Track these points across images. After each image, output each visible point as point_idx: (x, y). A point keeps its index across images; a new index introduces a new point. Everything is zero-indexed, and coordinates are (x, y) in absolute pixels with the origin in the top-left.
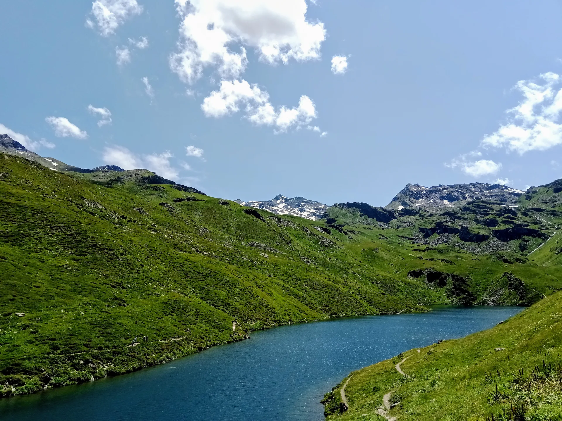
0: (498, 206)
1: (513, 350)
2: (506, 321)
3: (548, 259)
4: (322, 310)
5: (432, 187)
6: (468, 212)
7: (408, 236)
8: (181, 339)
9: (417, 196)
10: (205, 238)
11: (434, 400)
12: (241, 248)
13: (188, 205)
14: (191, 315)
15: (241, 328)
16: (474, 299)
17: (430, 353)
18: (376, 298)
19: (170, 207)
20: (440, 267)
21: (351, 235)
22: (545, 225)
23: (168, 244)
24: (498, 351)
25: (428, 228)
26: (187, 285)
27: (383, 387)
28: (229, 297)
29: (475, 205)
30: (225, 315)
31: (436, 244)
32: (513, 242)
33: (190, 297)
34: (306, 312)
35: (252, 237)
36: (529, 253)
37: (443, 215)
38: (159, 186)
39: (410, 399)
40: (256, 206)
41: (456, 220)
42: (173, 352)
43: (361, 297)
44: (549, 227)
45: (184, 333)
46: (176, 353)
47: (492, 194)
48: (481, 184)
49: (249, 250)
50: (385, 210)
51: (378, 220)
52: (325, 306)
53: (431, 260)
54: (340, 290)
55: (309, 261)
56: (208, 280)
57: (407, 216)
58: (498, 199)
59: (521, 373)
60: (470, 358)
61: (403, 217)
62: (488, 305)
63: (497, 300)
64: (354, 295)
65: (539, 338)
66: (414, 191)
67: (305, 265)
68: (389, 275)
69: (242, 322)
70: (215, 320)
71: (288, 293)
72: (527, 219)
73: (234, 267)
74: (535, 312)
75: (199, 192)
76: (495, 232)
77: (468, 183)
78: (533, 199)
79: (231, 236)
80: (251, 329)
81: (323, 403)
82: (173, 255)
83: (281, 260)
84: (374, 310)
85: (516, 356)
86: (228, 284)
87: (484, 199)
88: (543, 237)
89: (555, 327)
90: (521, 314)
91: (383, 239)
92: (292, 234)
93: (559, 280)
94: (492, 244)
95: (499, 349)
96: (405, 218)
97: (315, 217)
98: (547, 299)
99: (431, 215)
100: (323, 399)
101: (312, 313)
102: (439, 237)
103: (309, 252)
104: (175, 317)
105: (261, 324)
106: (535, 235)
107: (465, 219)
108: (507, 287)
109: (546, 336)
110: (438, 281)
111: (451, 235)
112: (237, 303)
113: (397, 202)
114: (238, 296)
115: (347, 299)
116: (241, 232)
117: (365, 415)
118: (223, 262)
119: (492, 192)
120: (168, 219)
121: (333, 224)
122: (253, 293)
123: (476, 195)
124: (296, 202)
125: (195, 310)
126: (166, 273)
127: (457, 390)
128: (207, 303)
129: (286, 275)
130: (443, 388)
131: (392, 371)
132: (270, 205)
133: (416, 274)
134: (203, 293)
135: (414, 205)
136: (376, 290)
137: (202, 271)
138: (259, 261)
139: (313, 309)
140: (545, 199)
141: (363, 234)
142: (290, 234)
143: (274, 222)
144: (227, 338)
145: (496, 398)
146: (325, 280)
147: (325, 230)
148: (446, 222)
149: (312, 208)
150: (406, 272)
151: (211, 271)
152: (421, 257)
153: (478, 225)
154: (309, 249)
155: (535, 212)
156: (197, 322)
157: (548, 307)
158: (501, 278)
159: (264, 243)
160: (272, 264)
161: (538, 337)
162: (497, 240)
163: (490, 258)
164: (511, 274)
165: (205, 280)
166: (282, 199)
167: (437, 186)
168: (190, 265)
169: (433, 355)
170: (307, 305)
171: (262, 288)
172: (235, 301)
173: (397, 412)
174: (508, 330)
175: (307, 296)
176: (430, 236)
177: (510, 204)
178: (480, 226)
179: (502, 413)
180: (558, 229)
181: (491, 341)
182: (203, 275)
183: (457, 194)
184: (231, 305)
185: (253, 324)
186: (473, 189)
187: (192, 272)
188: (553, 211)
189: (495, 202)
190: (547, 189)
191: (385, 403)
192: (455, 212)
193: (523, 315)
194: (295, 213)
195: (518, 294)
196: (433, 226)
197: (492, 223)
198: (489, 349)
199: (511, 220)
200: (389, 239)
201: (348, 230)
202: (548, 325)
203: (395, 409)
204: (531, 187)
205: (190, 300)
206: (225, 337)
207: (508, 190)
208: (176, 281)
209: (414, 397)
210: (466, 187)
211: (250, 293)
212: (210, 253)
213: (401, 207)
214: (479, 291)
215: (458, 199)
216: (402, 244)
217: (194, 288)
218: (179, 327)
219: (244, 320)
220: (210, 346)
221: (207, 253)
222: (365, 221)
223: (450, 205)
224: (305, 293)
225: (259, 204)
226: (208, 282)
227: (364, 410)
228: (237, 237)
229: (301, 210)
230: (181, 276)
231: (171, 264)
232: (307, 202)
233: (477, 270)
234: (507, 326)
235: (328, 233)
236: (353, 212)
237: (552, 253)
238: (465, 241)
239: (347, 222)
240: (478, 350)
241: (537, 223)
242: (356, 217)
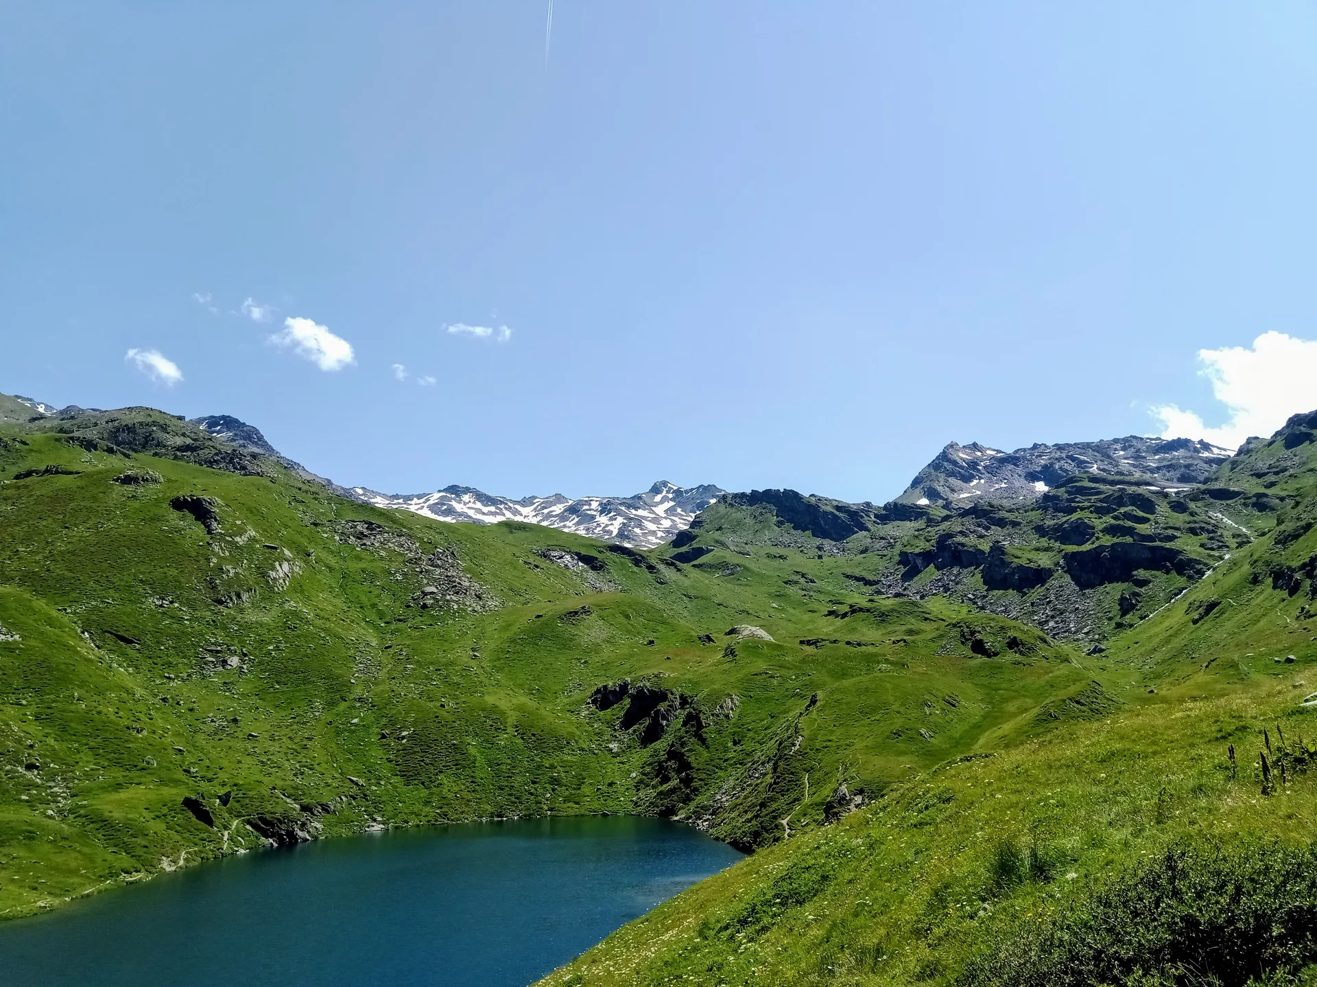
7: (864, 574)
21: (667, 573)
22: (1222, 535)
25: (917, 550)
29: (1073, 487)
32: (1109, 587)
36: (1141, 619)
41: (993, 527)
47: (1161, 464)
51: (820, 533)
58: (1175, 475)
72: (1180, 519)
76: (1070, 557)
91: (801, 583)
106: (1168, 564)
107: (1015, 524)
111: (963, 572)
135: (955, 495)
140: (1260, 464)
162: (1071, 581)
176: (919, 572)
186: (1121, 453)
188: (1260, 496)
196: (930, 545)
197: (1076, 534)
199: (1129, 525)
200: (817, 584)
207: (1211, 451)
222: (786, 539)
236: (761, 514)
238: (993, 586)
241: (1205, 529)
242: (764, 527)
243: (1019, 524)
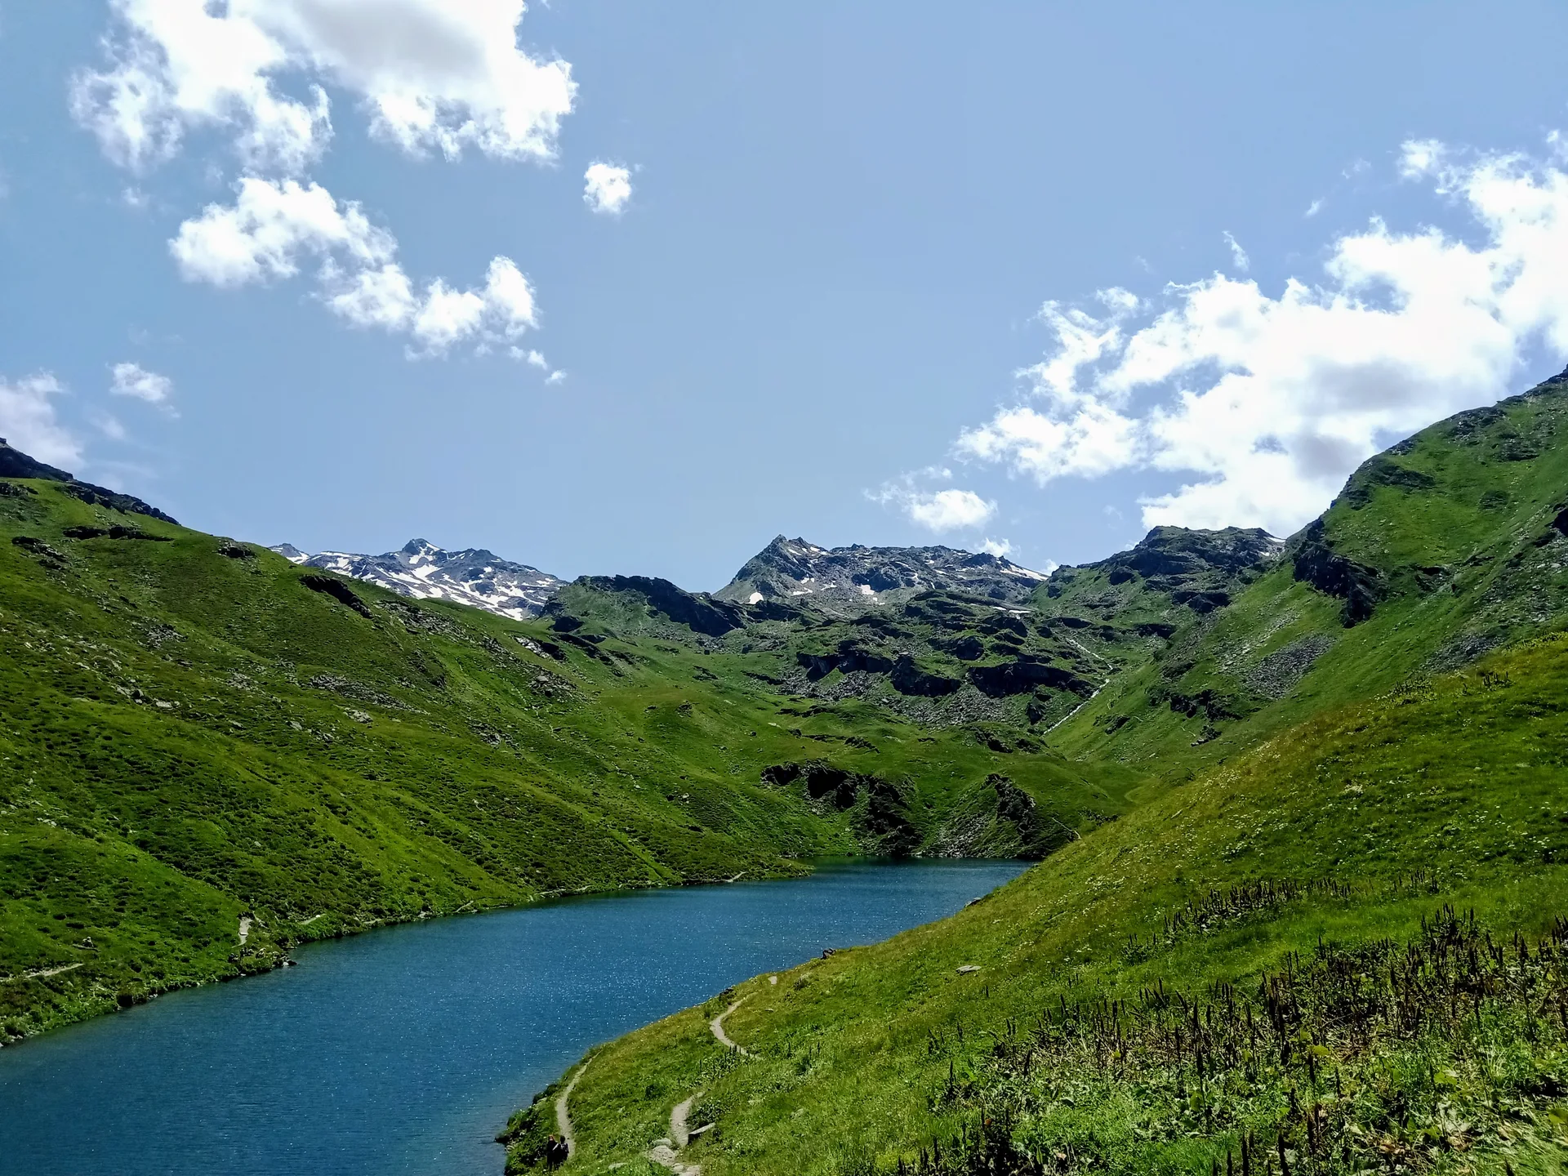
0: (985, 607)
1: (999, 971)
2: (988, 898)
3: (1089, 746)
4: (522, 876)
5: (835, 550)
6: (916, 619)
7: (767, 674)
8: (61, 973)
9: (799, 570)
10: (164, 658)
11: (801, 1111)
12: (282, 691)
13: (113, 551)
14: (100, 896)
15: (267, 935)
16: (916, 842)
17: (801, 986)
18: (674, 841)
19: (49, 554)
20: (840, 756)
21: (621, 665)
22: (1087, 661)
23: (33, 669)
24: (963, 973)
25: (821, 654)
26: (93, 801)
27: (673, 1083)
28: (234, 842)
29: (933, 601)
30: (218, 895)
31: (836, 699)
32: (1014, 698)
33: (100, 840)
34: (474, 881)
35: (322, 661)
36: (1049, 727)
37: (859, 622)
38: (13, 482)
39: (741, 1112)
40: (342, 567)
41: (887, 637)
42: (32, 1014)
43: (635, 837)
44: (1095, 666)
45: (75, 952)
46: (42, 1015)
47: (972, 578)
48: (949, 550)
49: (309, 699)
50: (714, 603)
51: (697, 627)
52: (533, 865)
53: (822, 738)
54: (578, 819)
55: (497, 735)
56: (165, 789)
57: (770, 621)
58: (985, 590)
59: (1012, 1029)
60: (898, 994)
61: (760, 622)
62: (949, 855)
63: (971, 844)
64: (616, 833)
65: (1056, 940)
66: (790, 557)
67: (481, 749)
68: (714, 777)
69: (272, 917)
70: (181, 912)
71: (426, 829)
72: (1048, 643)
73: (254, 750)
74: (1052, 874)
75: (156, 513)
76: (975, 672)
77: (919, 545)
78: (1064, 597)
79: (252, 654)
80: (299, 938)
81: (503, 1140)
82: (48, 707)
83: (411, 732)
84: (668, 872)
85: (1003, 986)
86: (234, 800)
87: (953, 588)
88: (1081, 689)
89: (1095, 912)
90: (1021, 879)
91: (706, 678)
92: (450, 655)
93: (1111, 796)
94: (966, 703)
95: (966, 968)
96: (766, 627)
97: (521, 610)
98: (1082, 842)
99: (829, 622)
100: (504, 1130)
101: (494, 886)
102: (844, 679)
103: (497, 710)
104: (45, 903)
105: (333, 923)
106: (1063, 684)
107: (908, 636)
108: (994, 810)
109: (1074, 936)
110: (834, 793)
111: (872, 677)
112: (258, 861)
113: (748, 584)
114: (265, 839)
115: (597, 844)
116: (287, 645)
117: (618, 1165)
118: (219, 735)
119: (972, 573)
120: (40, 590)
121: (571, 633)
122: (312, 828)
123: (936, 576)
124: (469, 565)
125: (115, 882)
126: (20, 762)
127: (858, 1082)
128: (160, 858)
129: (422, 777)
130: (827, 1078)
131: (700, 1039)
132: (388, 569)
133: (781, 776)
134: (147, 828)
135: (789, 592)
136: (677, 818)
137: (146, 758)
138: (339, 732)
139: (497, 875)
140: (1090, 596)
141: (653, 664)
142: (443, 655)
143: (397, 619)
144: (221, 967)
145: (950, 1096)
146: (537, 791)
147: (547, 648)
148: (863, 641)
149: (515, 583)
150: (757, 768)
151: (180, 762)
152: (798, 731)
153: (938, 652)
154: (499, 701)
155: (1067, 628)
156: (122, 918)
157: (1082, 863)
158: (983, 788)
159: (361, 680)
160: (382, 741)
161: (1055, 937)
162: (978, 692)
163: (959, 737)
164: (1005, 780)
165: (157, 787)
166: (427, 553)
167: (848, 548)
168: (108, 738)
169: (807, 990)
170: (479, 862)
171: (345, 813)
172: (253, 854)
173: (705, 1150)
174: (989, 919)
175: (481, 837)
176: (823, 675)
177: (1012, 606)
178: (940, 655)
179: (960, 1136)
180: (1114, 671)
181: (952, 950)
182: (149, 773)
183: (894, 573)
184: (240, 867)
185: (307, 922)
186: (932, 562)
187: (113, 763)
188: (1107, 628)
189: (980, 597)
190: (1096, 574)
191: (674, 1128)
192: (885, 617)
193: (1027, 882)
194: (464, 595)
195: (1018, 830)
196: (832, 649)
197: (969, 650)
198: (943, 970)
199: (1011, 645)
200: (720, 680)
201: (612, 653)
202: (1078, 907)
203: (700, 1144)
204: (1061, 567)
205: (102, 848)
206: (213, 961)
207: (1010, 569)
208: (54, 789)
209: (750, 1107)
210: (915, 555)
211: (302, 828)
212: (178, 703)
213: (756, 598)
214: (930, 820)
215: (894, 585)
216: (752, 695)
217: (118, 811)
218: (58, 933)
219: (279, 911)
220: (161, 992)
221: (167, 705)
222: (661, 629)
223: (876, 599)
224: (476, 829)
225: (351, 563)
226: (168, 794)
227: (616, 1153)
228: (273, 657)
229: (483, 589)
230: (74, 772)
231: (40, 735)
232: (501, 567)
233: (929, 766)
234: (988, 908)
235: (557, 657)
236: (631, 602)
237: (1099, 729)
238: (906, 692)
239: (613, 629)
240: (919, 972)
241: (1070, 654)
242: (636, 617)
243: (912, 636)
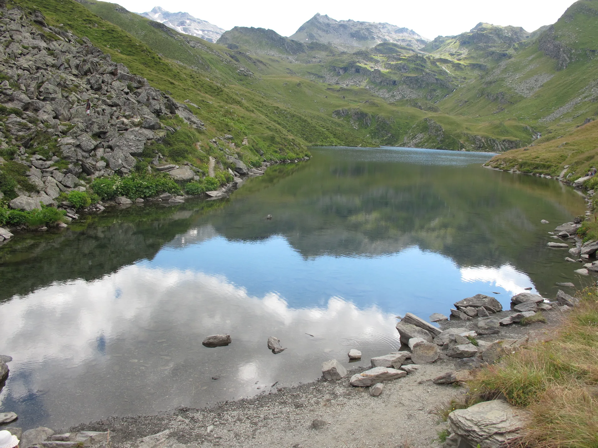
3: (452, 110)
5: (341, 21)
6: (381, 54)
22: (450, 77)
25: (340, 66)
29: (387, 47)
31: (347, 86)
36: (435, 103)
41: (368, 61)
44: (453, 79)
48: (390, 25)
51: (286, 52)
66: (322, 23)
72: (435, 68)
77: (376, 22)
78: (440, 49)
87: (392, 42)
94: (402, 91)
99: (343, 53)
102: (350, 77)
111: (362, 77)
113: (305, 34)
123: (384, 37)
124: (180, 19)
135: (322, 39)
140: (451, 50)
148: (359, 62)
149: (200, 28)
153: (390, 69)
155: (442, 63)
162: (406, 86)
166: (160, 12)
167: (347, 20)
180: (461, 82)
183: (367, 33)
188: (458, 64)
190: (454, 40)
196: (345, 65)
197: (403, 68)
199: (420, 68)
200: (297, 75)
204: (438, 36)
210: (376, 26)
213: (307, 40)
215: (367, 39)
222: (271, 52)
229: (187, 30)
232: (195, 20)
237: (456, 104)
241: (444, 73)
243: (379, 61)
